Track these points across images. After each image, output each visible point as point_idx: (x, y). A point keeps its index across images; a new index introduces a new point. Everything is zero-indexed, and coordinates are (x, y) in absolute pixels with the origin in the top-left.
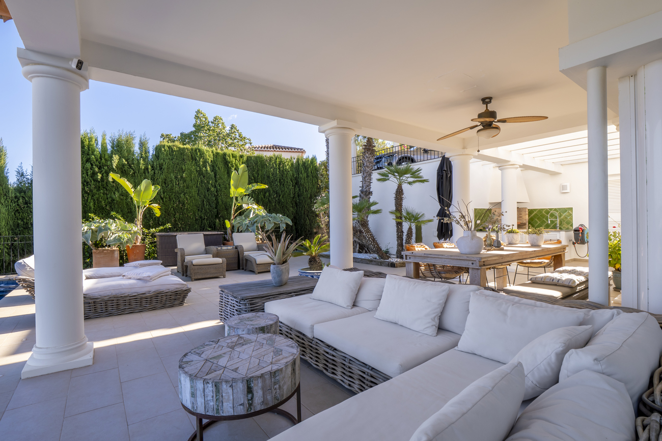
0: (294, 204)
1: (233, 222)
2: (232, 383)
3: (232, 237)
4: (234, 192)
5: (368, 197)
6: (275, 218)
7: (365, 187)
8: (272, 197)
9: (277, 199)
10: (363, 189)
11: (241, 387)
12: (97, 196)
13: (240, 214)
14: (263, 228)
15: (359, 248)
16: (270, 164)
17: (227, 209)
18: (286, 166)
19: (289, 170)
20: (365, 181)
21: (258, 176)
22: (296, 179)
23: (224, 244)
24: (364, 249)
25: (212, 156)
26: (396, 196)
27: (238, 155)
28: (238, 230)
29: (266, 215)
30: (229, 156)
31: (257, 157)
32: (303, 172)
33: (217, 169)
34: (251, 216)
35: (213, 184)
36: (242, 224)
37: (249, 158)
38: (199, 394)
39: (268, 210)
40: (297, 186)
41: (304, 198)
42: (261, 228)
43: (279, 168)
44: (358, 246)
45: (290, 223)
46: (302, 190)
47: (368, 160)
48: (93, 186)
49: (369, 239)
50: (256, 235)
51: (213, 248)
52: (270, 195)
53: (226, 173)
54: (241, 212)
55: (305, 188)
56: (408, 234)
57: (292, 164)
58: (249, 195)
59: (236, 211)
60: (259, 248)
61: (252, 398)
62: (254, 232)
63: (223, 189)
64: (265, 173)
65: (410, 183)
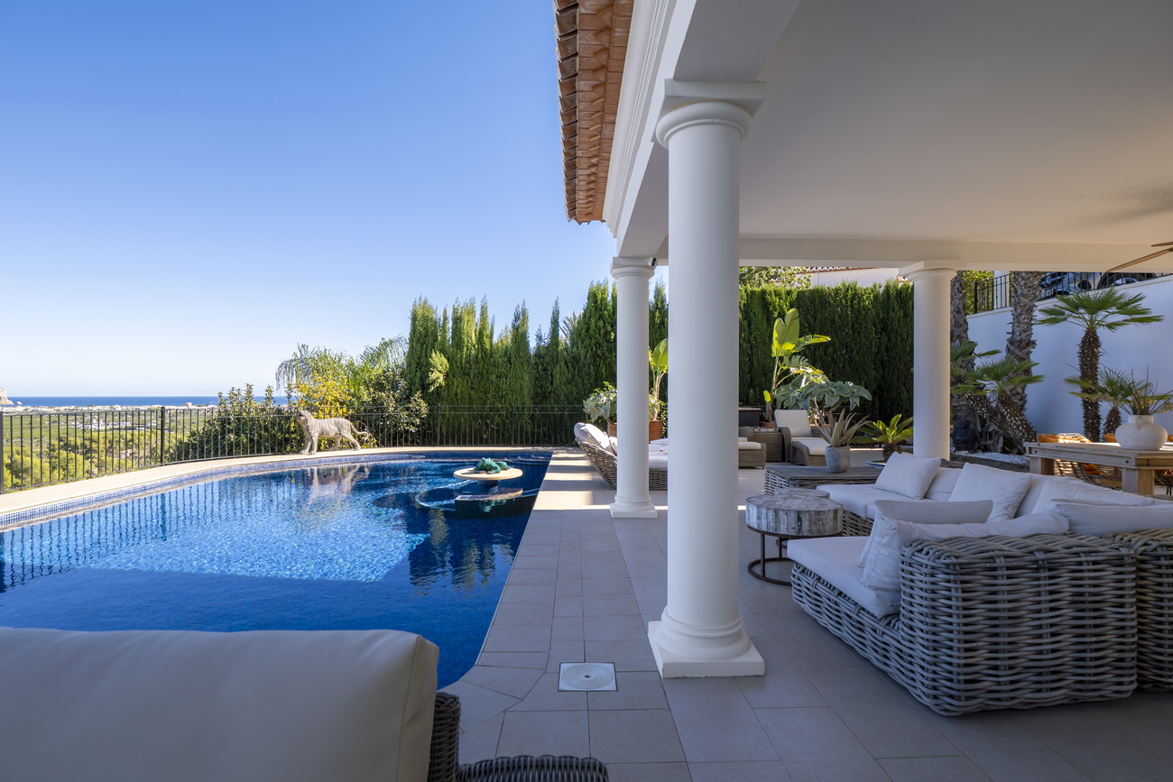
0: (879, 365)
1: (775, 393)
2: (787, 512)
3: (773, 416)
4: (777, 349)
5: (1025, 351)
6: (841, 388)
7: (1018, 334)
8: (839, 353)
9: (847, 356)
10: (1015, 336)
11: (793, 516)
12: (609, 360)
13: (786, 382)
14: (821, 404)
15: (1004, 443)
16: (835, 301)
17: (765, 375)
18: (864, 301)
19: (870, 307)
20: (1019, 322)
21: (815, 321)
22: (882, 321)
23: (761, 425)
24: (1015, 447)
25: (745, 297)
26: (1083, 351)
27: (783, 292)
28: (782, 406)
29: (827, 383)
30: (770, 295)
31: (814, 291)
32: (896, 308)
33: (752, 315)
34: (803, 385)
35: (746, 338)
36: (789, 398)
37: (801, 294)
38: (763, 517)
39: (831, 374)
40: (884, 333)
41: (897, 353)
42: (819, 403)
43: (852, 306)
44: (1001, 440)
45: (867, 395)
46: (894, 340)
47: (1025, 284)
48: (605, 348)
49: (1018, 428)
50: (810, 415)
51: (749, 429)
52: (834, 351)
53: (765, 320)
54: (788, 379)
55: (901, 335)
56: (1108, 422)
57: (876, 297)
58: (799, 353)
59: (779, 378)
60: (815, 433)
61: (801, 525)
62: (807, 409)
63: (761, 345)
64: (826, 315)
65: (1110, 326)
